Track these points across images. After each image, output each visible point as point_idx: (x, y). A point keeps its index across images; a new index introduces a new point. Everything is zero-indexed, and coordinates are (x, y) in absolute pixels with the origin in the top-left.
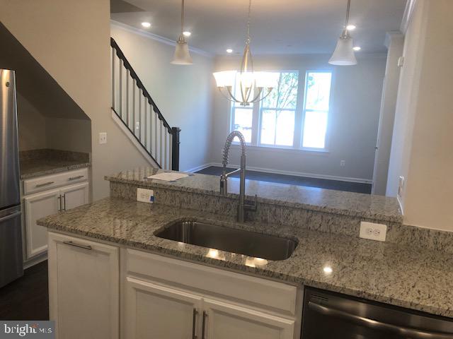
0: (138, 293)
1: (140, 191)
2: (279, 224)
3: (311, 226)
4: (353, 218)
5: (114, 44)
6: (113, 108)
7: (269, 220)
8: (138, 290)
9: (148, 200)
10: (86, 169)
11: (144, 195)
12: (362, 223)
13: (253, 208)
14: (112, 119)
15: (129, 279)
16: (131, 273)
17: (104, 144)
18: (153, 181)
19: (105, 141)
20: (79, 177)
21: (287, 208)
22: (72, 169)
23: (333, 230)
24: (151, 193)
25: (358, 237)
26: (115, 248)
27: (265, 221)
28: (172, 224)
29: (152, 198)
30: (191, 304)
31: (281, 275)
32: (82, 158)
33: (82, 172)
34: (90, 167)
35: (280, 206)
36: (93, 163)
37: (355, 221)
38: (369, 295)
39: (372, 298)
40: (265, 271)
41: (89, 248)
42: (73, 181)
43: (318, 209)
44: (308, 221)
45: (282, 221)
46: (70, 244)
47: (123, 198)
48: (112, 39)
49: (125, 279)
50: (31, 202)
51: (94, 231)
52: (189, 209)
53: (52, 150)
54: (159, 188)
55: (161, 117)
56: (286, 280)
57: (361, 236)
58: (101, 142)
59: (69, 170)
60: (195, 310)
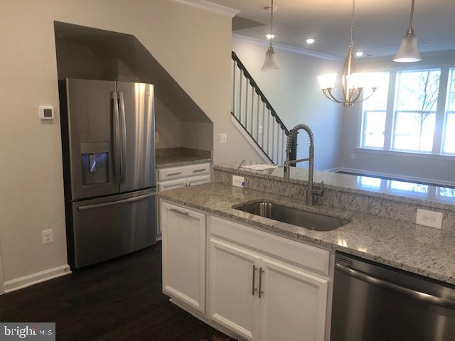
0: (218, 251)
1: (235, 178)
2: (344, 209)
3: (371, 211)
4: (410, 205)
5: (234, 57)
6: (233, 114)
7: (335, 205)
8: (218, 249)
9: (240, 185)
10: (209, 164)
11: (237, 181)
12: (419, 210)
13: (320, 192)
14: (232, 123)
15: (212, 240)
16: (214, 235)
17: (224, 144)
18: (247, 170)
19: (225, 141)
20: (202, 170)
21: (351, 194)
22: (197, 163)
23: (391, 216)
24: (242, 179)
25: (414, 224)
26: (203, 215)
27: (332, 206)
28: (251, 203)
29: (243, 184)
30: (253, 262)
31: (316, 240)
32: (206, 155)
33: (205, 166)
34: (212, 162)
35: (344, 192)
36: (214, 159)
37: (412, 208)
38: (384, 261)
39: (386, 263)
40: (304, 236)
41: (186, 214)
42: (198, 173)
43: (377, 196)
44: (369, 207)
45: (346, 206)
46: (175, 211)
47: (222, 183)
48: (233, 53)
49: (209, 240)
50: (164, 187)
51: (190, 202)
52: (271, 193)
53: (185, 148)
54: (249, 176)
55: (279, 120)
56: (320, 244)
57: (417, 222)
58: (221, 142)
59: (194, 163)
60: (254, 266)
